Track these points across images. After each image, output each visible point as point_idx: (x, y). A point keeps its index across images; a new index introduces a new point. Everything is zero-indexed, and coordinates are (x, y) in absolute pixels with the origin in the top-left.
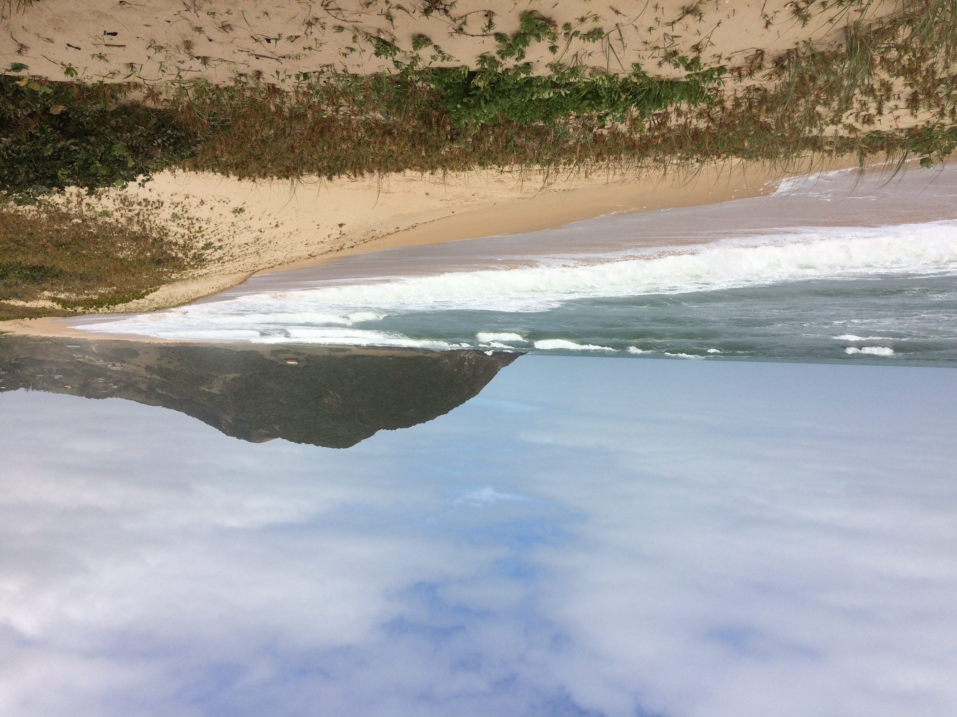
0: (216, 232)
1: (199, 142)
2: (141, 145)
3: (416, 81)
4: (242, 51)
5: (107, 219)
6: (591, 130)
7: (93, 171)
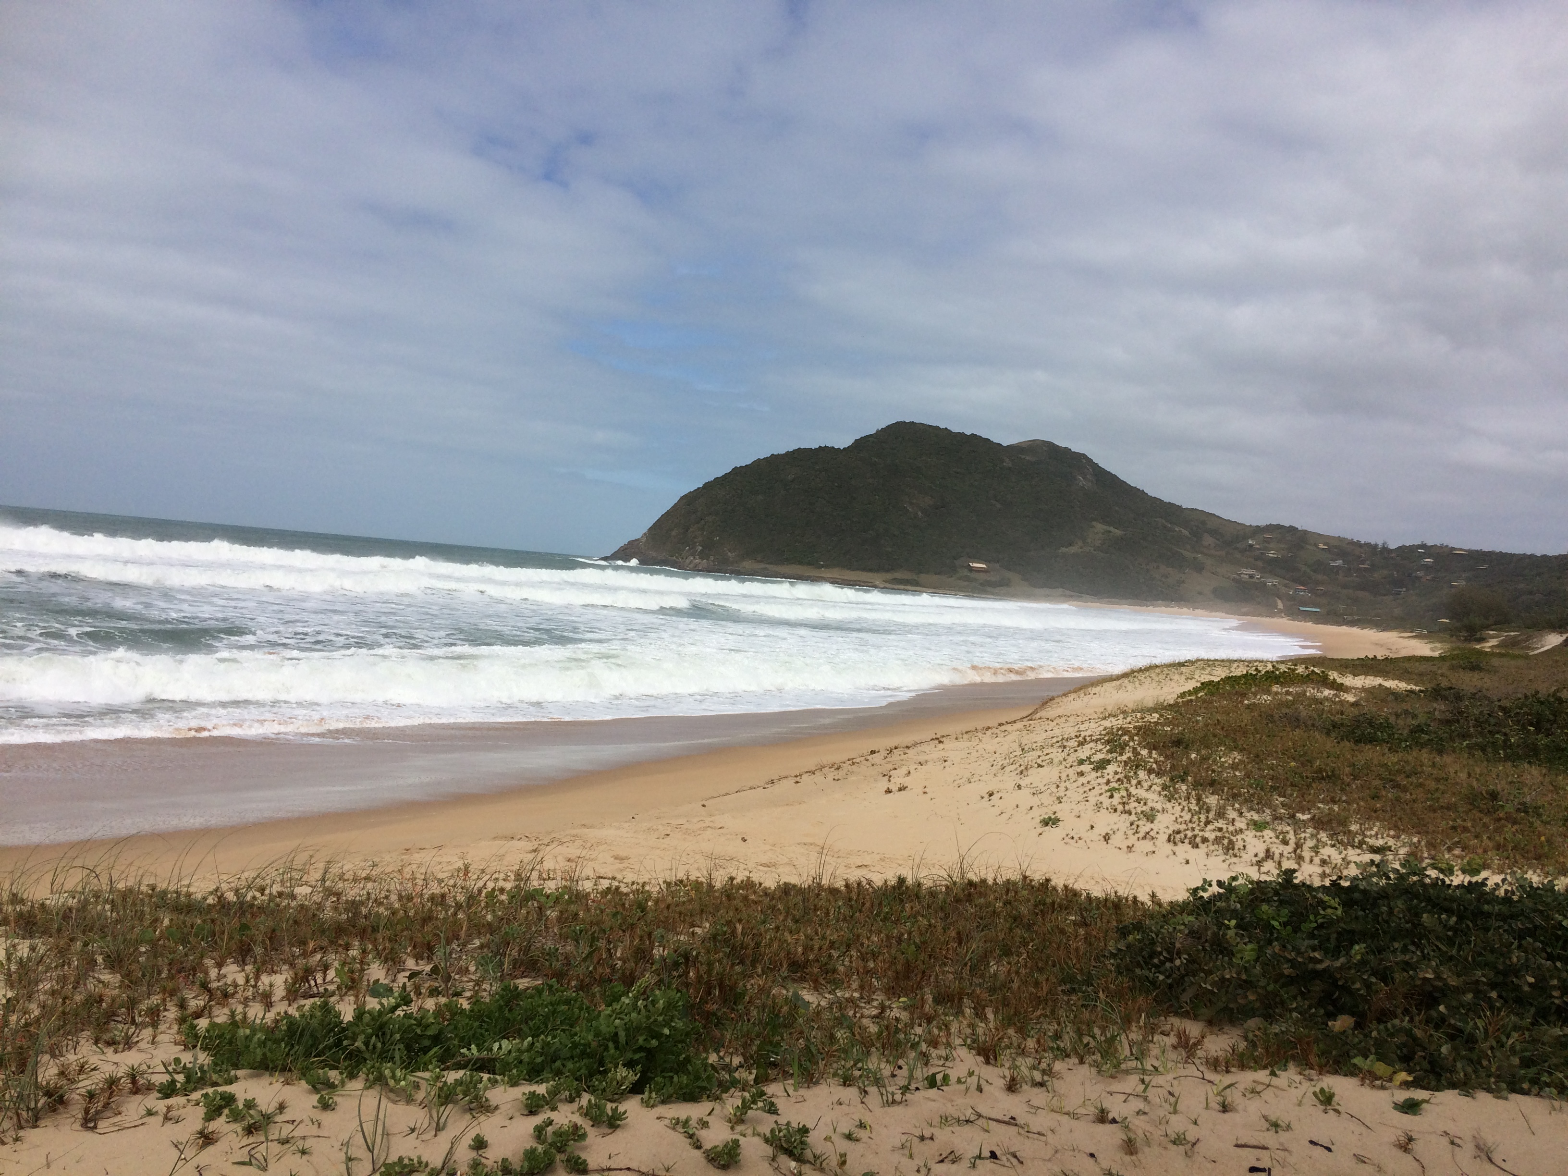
0: (1087, 789)
1: (1113, 956)
2: (1207, 957)
3: (741, 1066)
4: (1039, 1133)
5: (1256, 817)
6: (435, 970)
7: (1285, 911)
